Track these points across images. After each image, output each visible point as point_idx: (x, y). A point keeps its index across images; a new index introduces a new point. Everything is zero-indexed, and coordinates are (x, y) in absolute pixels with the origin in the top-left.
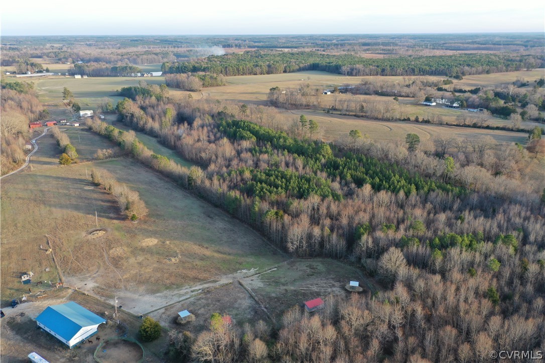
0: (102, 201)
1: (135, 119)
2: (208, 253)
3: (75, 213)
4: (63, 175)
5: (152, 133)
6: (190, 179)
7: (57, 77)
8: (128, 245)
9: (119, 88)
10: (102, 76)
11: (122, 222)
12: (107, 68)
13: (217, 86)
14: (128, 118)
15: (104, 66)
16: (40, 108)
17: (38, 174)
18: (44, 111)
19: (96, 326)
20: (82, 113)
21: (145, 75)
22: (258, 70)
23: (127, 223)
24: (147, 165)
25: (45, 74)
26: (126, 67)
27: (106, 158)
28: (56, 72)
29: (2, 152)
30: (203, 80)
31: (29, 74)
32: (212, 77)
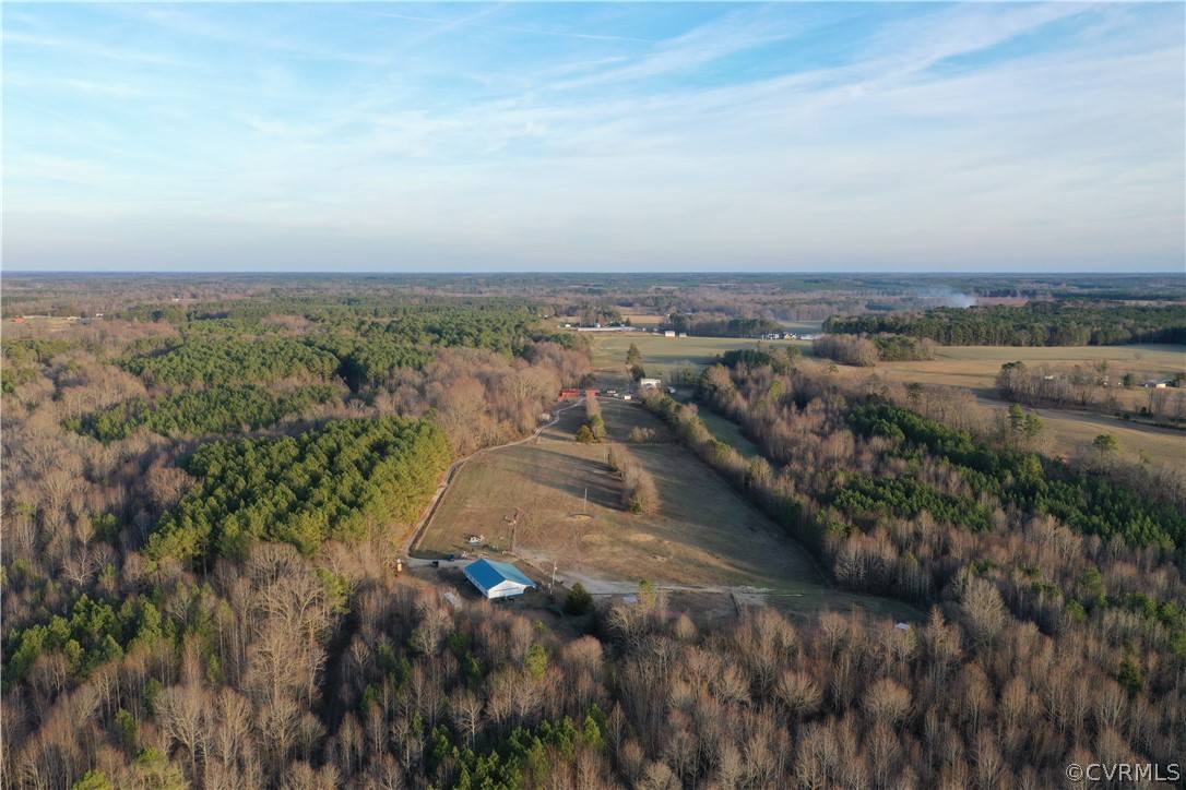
0: (609, 488)
1: (716, 394)
2: (713, 561)
3: (565, 494)
4: (574, 455)
5: (734, 418)
6: (749, 477)
7: (639, 334)
8: (612, 535)
9: (722, 353)
10: (713, 336)
11: (620, 512)
12: (723, 322)
13: (914, 359)
14: (708, 392)
15: (719, 318)
16: (586, 372)
17: (544, 448)
18: (589, 375)
19: (523, 587)
20: (644, 382)
21: (787, 337)
22: (1024, 336)
23: (627, 516)
24: (700, 455)
25: (623, 328)
26: (754, 321)
27: (645, 442)
28: (639, 327)
29: (508, 415)
30: (885, 346)
31: (599, 328)
32: (904, 343)
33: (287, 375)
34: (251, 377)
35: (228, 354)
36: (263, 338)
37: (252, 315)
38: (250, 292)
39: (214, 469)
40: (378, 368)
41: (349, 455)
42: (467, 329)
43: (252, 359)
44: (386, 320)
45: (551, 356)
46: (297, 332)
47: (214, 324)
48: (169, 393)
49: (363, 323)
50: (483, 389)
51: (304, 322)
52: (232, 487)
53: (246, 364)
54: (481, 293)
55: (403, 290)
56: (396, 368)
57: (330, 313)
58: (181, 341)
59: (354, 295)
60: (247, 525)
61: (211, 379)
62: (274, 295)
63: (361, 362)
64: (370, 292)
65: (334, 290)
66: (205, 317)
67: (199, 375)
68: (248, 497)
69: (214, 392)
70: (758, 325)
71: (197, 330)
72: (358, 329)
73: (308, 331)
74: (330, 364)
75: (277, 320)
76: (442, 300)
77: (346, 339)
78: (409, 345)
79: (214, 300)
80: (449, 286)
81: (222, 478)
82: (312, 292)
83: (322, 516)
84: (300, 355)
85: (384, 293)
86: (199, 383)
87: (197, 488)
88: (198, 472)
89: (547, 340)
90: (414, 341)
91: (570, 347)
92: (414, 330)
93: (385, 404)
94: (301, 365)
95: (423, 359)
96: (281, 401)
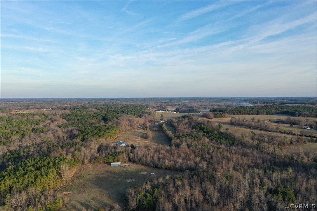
0: (145, 136)
3: (137, 137)
4: (142, 132)
8: (142, 141)
9: (181, 116)
12: (187, 110)
13: (222, 117)
16: (151, 119)
17: (138, 132)
19: (125, 145)
20: (162, 121)
21: (200, 113)
22: (251, 112)
23: (146, 139)
25: (166, 111)
27: (156, 130)
28: (169, 111)
29: (132, 126)
30: (216, 114)
31: (161, 111)
32: (220, 114)
33: (93, 119)
34: (86, 120)
35: (81, 116)
36: (87, 113)
37: (85, 109)
38: (83, 103)
39: (83, 131)
40: (110, 118)
41: (103, 129)
42: (129, 111)
43: (86, 117)
44: (113, 109)
45: (145, 116)
46: (94, 112)
47: (77, 110)
48: (72, 122)
49: (108, 110)
50: (129, 122)
51: (96, 110)
52: (85, 133)
53: (85, 117)
54: (138, 103)
55: (119, 103)
56: (113, 118)
57: (101, 108)
58: (71, 114)
59: (107, 104)
60: (88, 136)
61: (78, 120)
62: (89, 104)
63: (107, 117)
64: (111, 103)
65: (103, 103)
66: (75, 109)
67: (76, 119)
68: (88, 133)
69: (80, 122)
70: (194, 110)
71: (74, 111)
72: (107, 111)
73: (96, 112)
74: (101, 118)
75: (90, 109)
76: (128, 105)
77: (104, 113)
78: (116, 114)
79: (75, 105)
80: (131, 102)
81: (84, 132)
82: (97, 103)
83: (98, 136)
84: (95, 116)
85: (115, 103)
86: (76, 121)
87: (80, 133)
88: (81, 131)
89: (145, 113)
90: (118, 114)
91: (150, 115)
92: (118, 111)
93: (110, 124)
94: (95, 118)
95: (118, 117)
96: (92, 124)
